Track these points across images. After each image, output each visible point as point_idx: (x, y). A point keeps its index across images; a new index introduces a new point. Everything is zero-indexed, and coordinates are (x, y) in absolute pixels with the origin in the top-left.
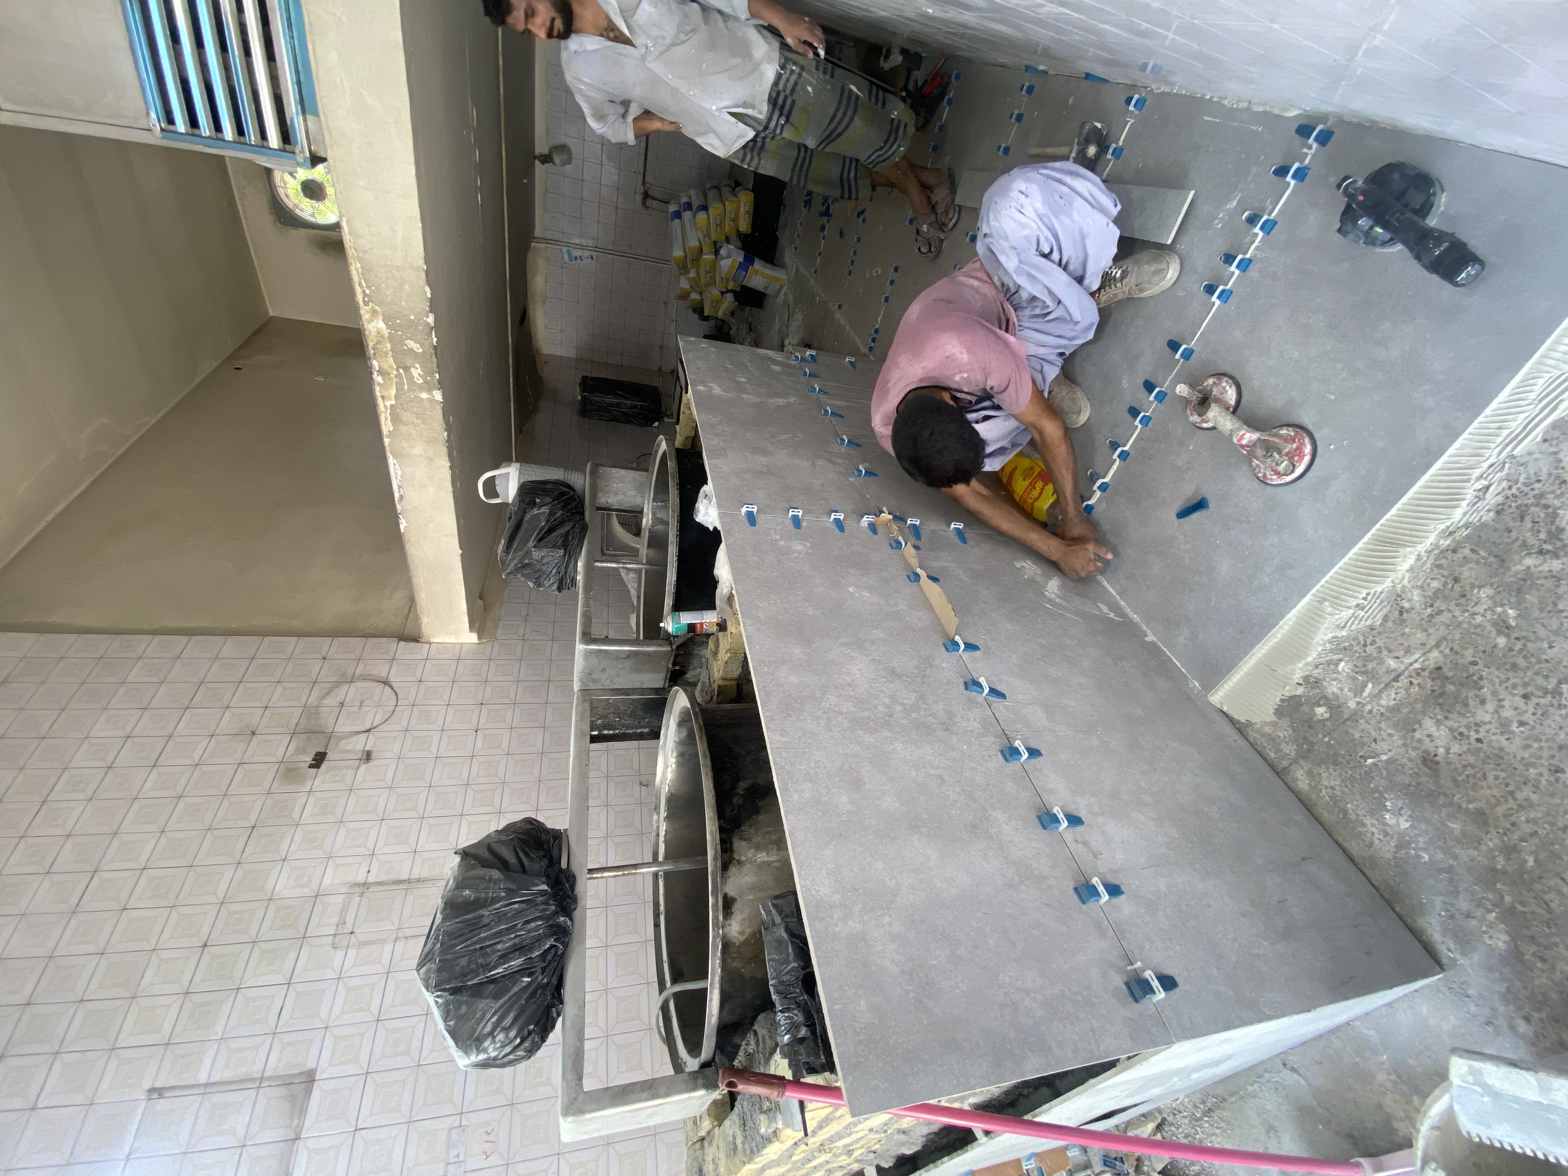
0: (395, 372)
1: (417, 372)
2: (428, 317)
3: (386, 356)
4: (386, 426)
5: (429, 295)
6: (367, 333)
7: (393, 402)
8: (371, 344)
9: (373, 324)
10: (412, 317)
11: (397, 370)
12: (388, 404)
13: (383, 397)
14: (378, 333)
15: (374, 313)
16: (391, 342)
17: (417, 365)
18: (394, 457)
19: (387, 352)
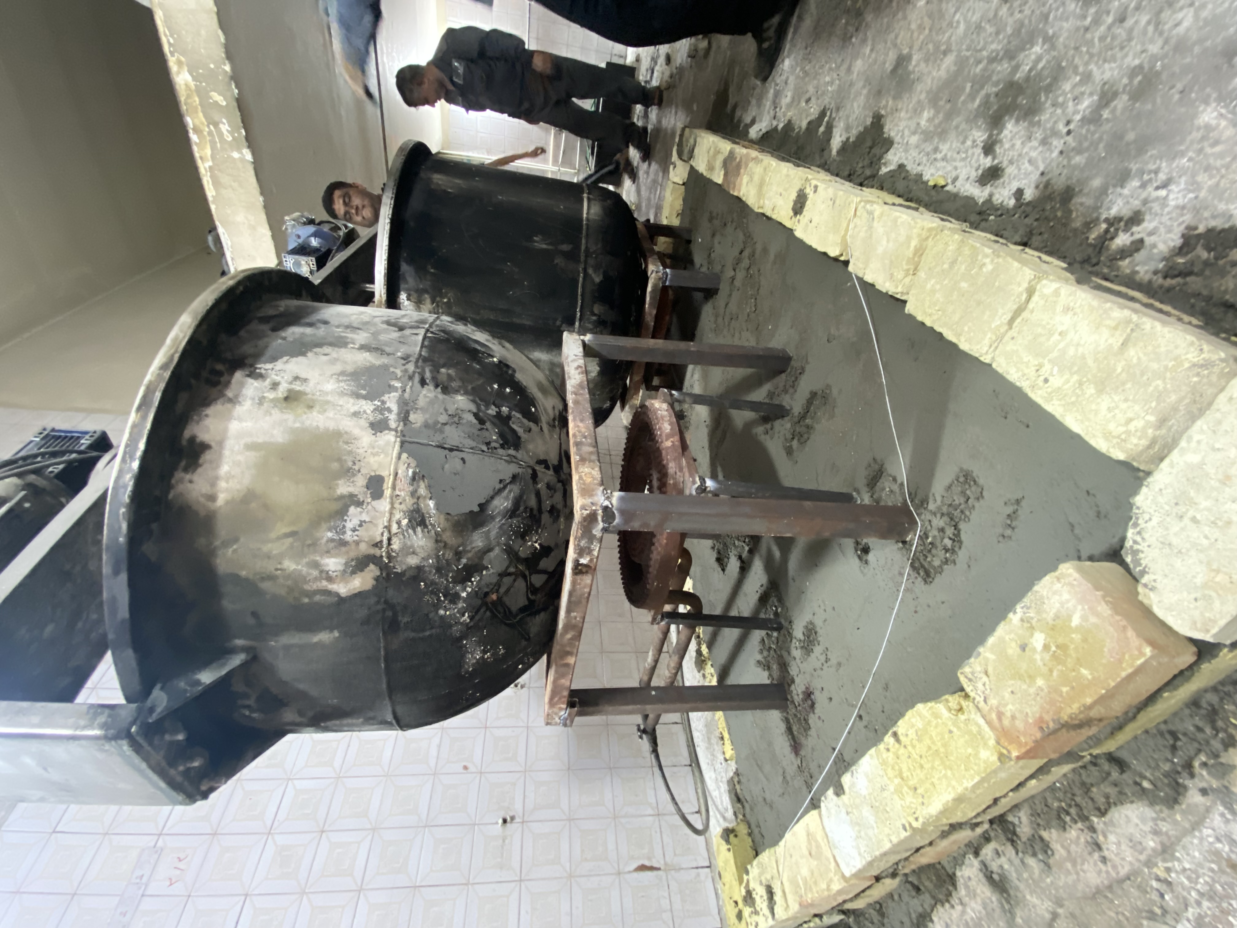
0: (207, 129)
1: (225, 128)
2: (225, 65)
3: (197, 112)
4: (209, 189)
5: (223, 40)
6: (177, 87)
7: (211, 164)
8: (182, 99)
9: (181, 76)
10: (212, 66)
11: (208, 127)
12: (207, 165)
13: (201, 158)
14: (186, 85)
15: (179, 63)
16: (199, 96)
17: (224, 121)
19: (196, 108)
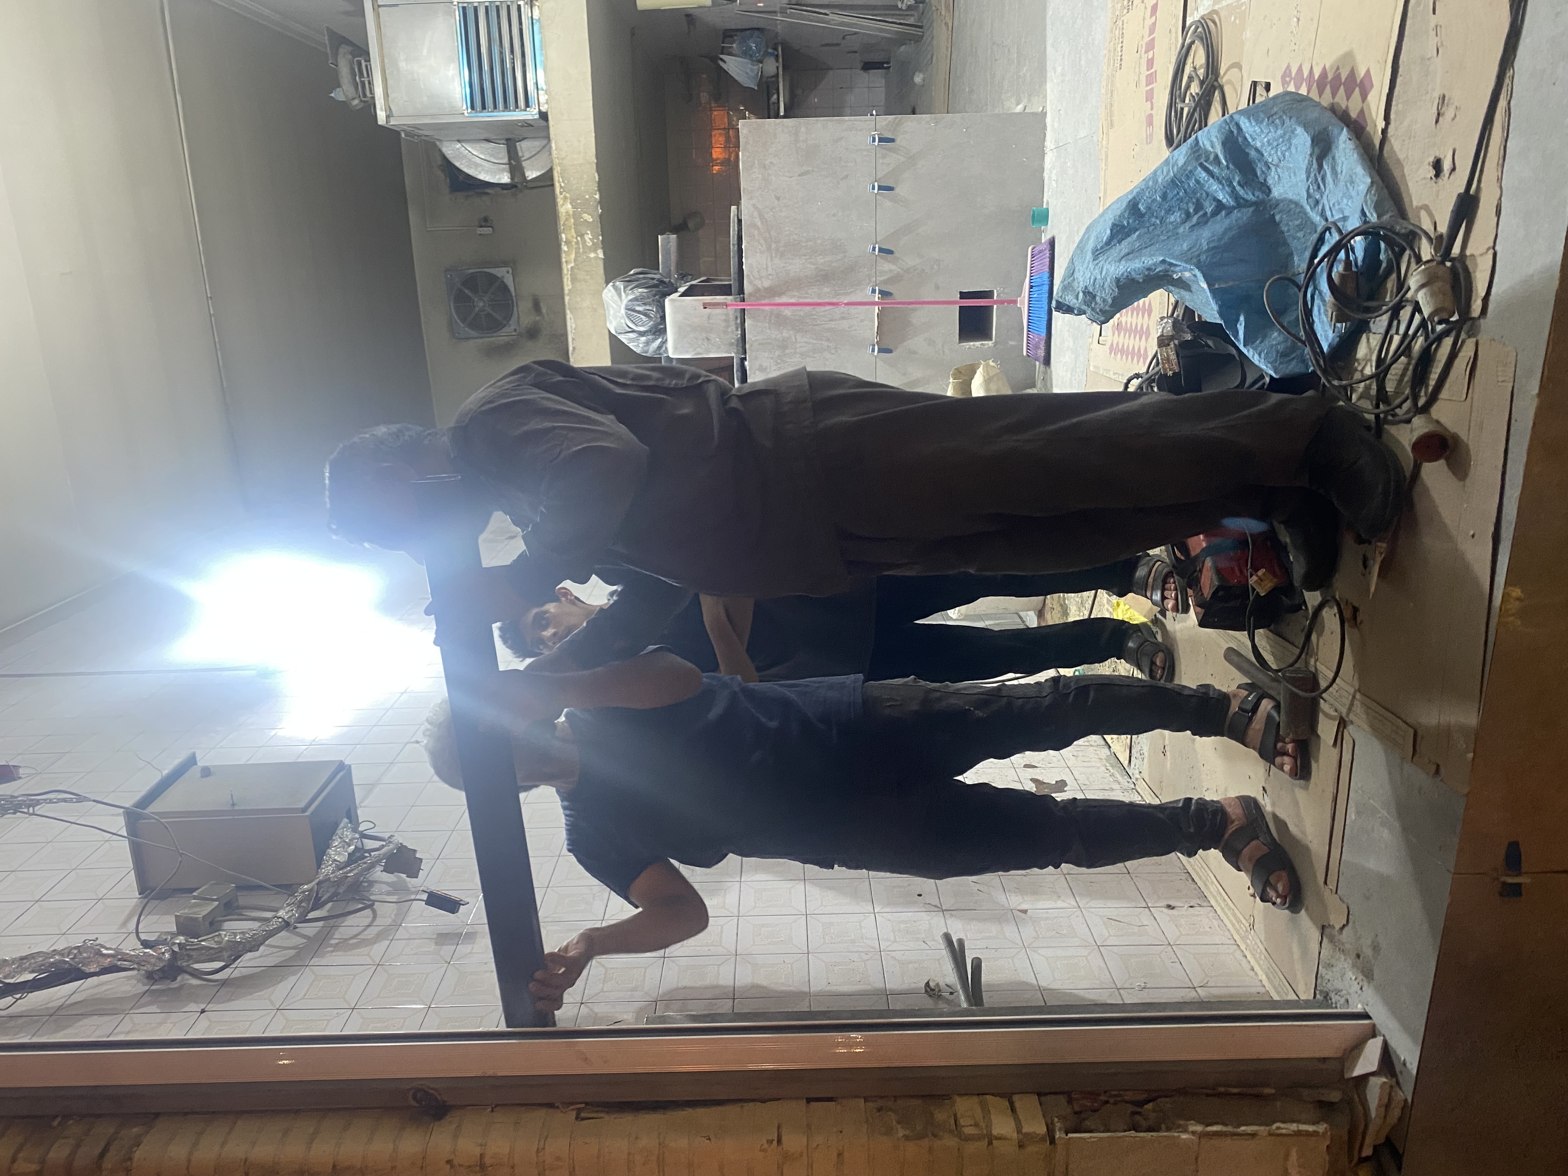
0: (575, 240)
1: (588, 237)
2: (596, 195)
3: (570, 229)
4: (567, 285)
5: (597, 180)
6: (560, 215)
7: (573, 265)
8: (562, 223)
9: (564, 207)
10: (587, 197)
11: (576, 238)
12: (569, 267)
13: (566, 262)
14: (567, 213)
15: (565, 198)
16: (574, 218)
17: (589, 232)
18: (571, 312)
19: (571, 226)
